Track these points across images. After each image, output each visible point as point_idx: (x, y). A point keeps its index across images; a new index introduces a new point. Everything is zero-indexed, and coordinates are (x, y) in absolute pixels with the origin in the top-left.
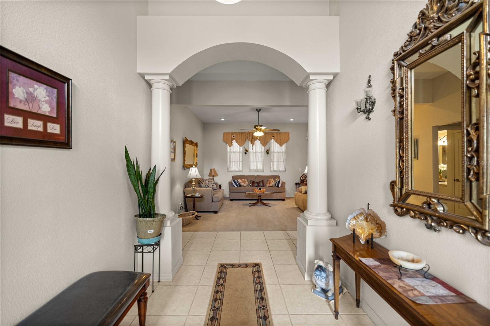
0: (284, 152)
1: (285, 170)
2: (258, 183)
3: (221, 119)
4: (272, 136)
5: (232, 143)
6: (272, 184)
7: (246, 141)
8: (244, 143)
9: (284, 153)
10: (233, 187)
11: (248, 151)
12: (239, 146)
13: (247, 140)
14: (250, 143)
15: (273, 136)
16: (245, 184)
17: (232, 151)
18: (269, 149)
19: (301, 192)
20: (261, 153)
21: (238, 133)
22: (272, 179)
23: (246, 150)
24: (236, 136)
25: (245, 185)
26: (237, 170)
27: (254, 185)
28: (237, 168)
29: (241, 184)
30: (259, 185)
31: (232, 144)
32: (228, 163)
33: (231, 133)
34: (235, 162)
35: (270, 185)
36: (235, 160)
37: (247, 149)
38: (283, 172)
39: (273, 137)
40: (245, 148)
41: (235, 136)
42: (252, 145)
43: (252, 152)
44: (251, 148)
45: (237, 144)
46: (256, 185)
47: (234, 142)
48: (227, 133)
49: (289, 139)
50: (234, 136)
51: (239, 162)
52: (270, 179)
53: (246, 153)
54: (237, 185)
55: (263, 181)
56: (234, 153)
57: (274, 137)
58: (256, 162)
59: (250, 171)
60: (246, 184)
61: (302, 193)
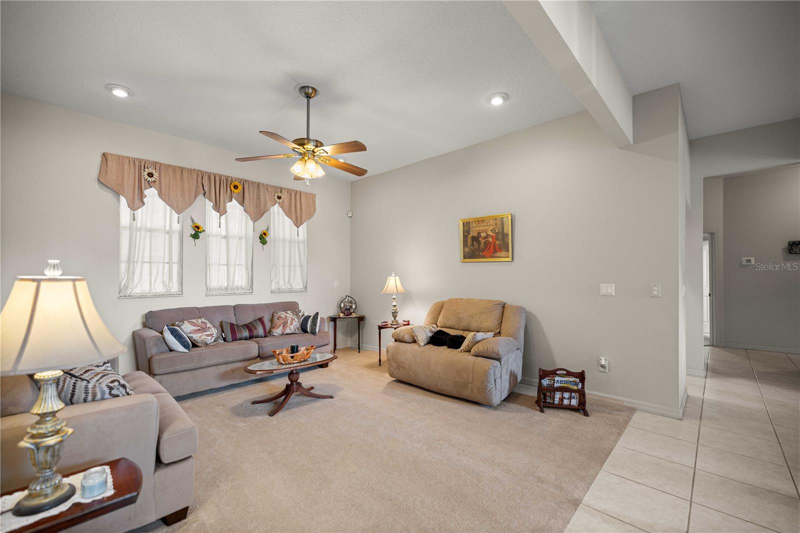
0: (304, 242)
1: (306, 288)
2: (249, 327)
3: (109, 87)
4: (276, 197)
5: (142, 196)
6: (292, 327)
7: (196, 197)
8: (191, 204)
9: (301, 245)
10: (172, 354)
11: (204, 231)
12: (168, 208)
13: (201, 197)
14: (209, 205)
15: (279, 198)
16: (207, 335)
17: (139, 225)
18: (267, 230)
19: (415, 342)
20: (243, 241)
21: (169, 166)
22: (289, 312)
23: (198, 227)
24: (160, 174)
25: (210, 340)
26: (159, 288)
27: (239, 336)
28: (161, 285)
29: (196, 337)
30: (255, 333)
31: (145, 200)
32: (123, 266)
33: (140, 161)
34: (150, 263)
35: (288, 331)
36: (150, 257)
37: (199, 223)
38: (302, 291)
39: (278, 200)
40: (193, 221)
41: (156, 175)
42: (215, 214)
43: (217, 236)
44: (212, 221)
45: (161, 203)
46: (246, 334)
47: (151, 193)
48: (120, 159)
49: (315, 210)
50: (150, 175)
51: (170, 263)
52: (283, 314)
53: (195, 236)
54: (185, 345)
55: (261, 320)
56: (148, 234)
57: (281, 201)
58: (227, 265)
59: (209, 292)
60: (211, 335)
61: (422, 344)
